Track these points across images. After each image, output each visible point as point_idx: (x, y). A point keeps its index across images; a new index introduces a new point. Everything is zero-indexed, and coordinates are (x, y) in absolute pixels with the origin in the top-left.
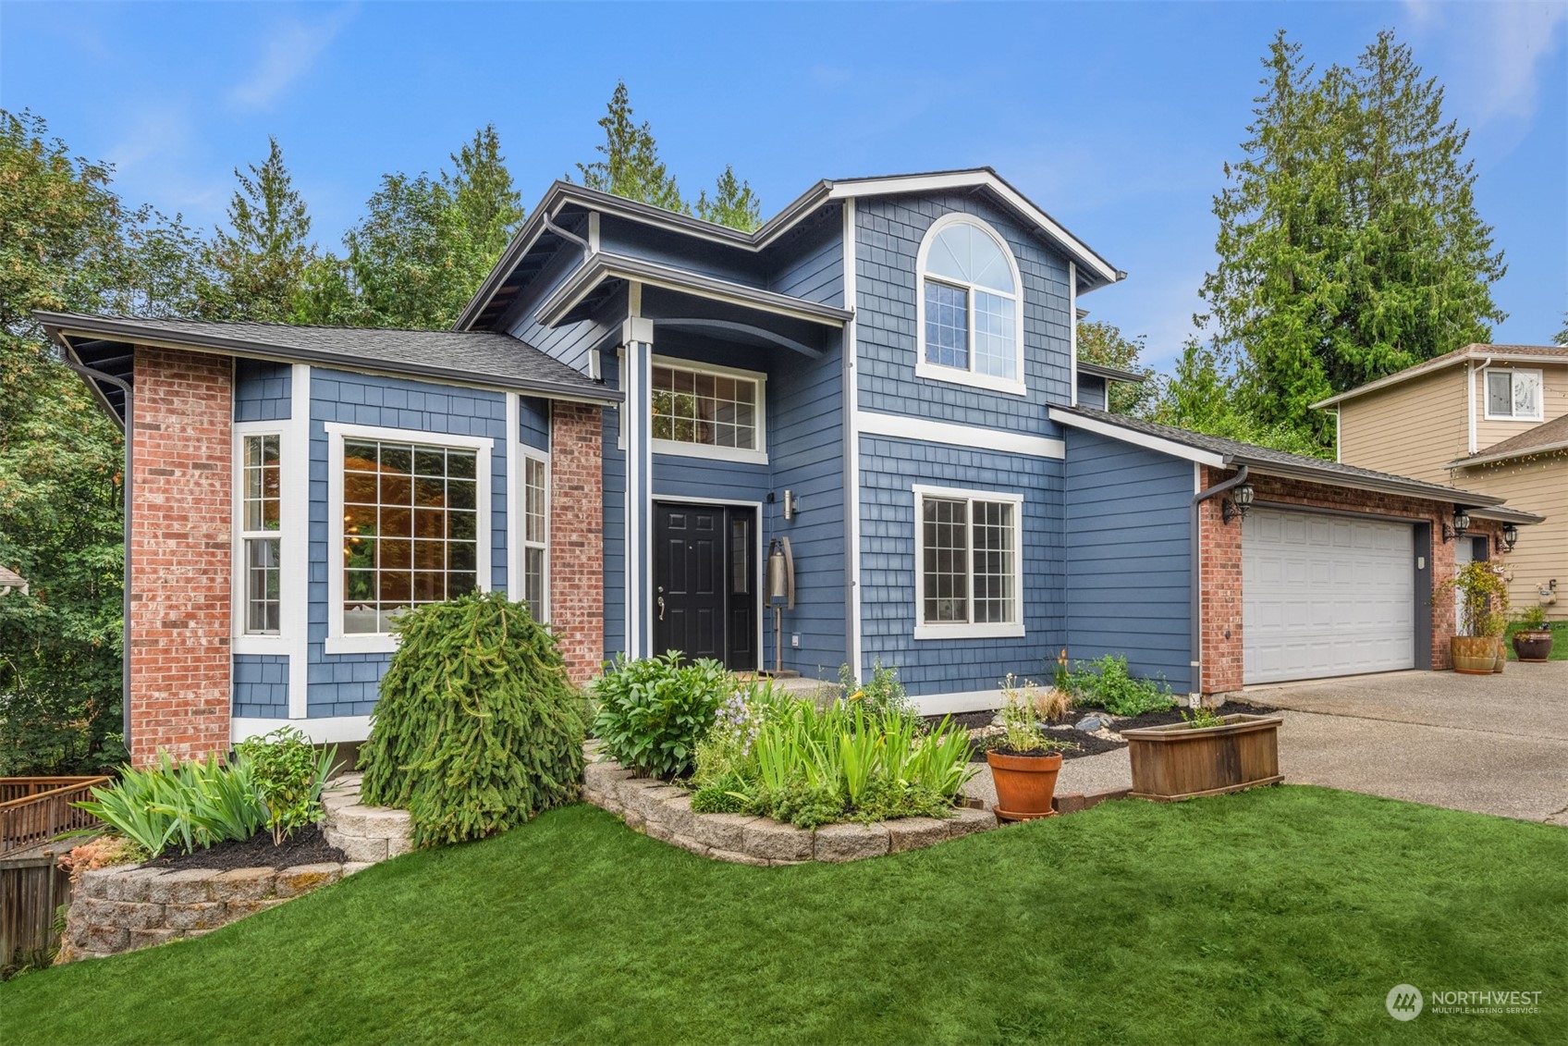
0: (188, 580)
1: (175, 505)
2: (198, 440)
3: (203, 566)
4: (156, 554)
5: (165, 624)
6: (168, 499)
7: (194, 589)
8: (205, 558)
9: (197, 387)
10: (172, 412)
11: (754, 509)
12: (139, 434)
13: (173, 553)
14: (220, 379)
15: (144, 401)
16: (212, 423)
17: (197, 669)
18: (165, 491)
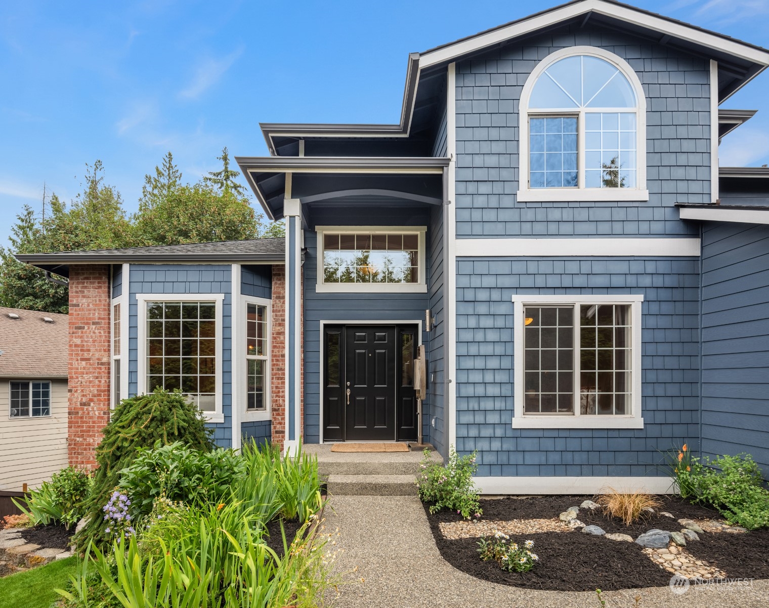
0: (90, 382)
1: (85, 344)
2: (94, 310)
3: (96, 375)
4: (77, 369)
5: (81, 404)
6: (82, 341)
7: (93, 386)
8: (98, 370)
9: (94, 283)
10: (84, 297)
11: (416, 326)
12: (71, 309)
13: (84, 368)
14: (104, 278)
15: (73, 293)
16: (100, 301)
17: (94, 427)
18: (81, 337)
